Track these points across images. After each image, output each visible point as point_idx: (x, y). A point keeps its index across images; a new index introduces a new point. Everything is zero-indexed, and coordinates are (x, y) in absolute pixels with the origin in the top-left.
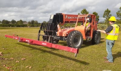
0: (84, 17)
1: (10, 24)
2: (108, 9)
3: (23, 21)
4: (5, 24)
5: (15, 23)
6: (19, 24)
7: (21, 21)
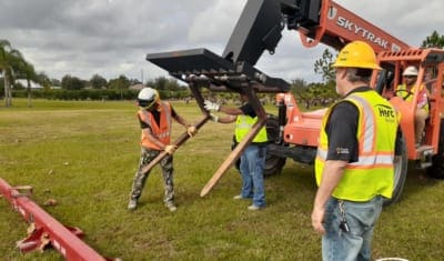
0: (400, 61)
1: (87, 88)
2: (435, 33)
3: (129, 78)
4: (70, 91)
5: (104, 88)
6: (117, 91)
7: (123, 79)
